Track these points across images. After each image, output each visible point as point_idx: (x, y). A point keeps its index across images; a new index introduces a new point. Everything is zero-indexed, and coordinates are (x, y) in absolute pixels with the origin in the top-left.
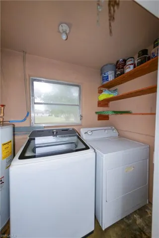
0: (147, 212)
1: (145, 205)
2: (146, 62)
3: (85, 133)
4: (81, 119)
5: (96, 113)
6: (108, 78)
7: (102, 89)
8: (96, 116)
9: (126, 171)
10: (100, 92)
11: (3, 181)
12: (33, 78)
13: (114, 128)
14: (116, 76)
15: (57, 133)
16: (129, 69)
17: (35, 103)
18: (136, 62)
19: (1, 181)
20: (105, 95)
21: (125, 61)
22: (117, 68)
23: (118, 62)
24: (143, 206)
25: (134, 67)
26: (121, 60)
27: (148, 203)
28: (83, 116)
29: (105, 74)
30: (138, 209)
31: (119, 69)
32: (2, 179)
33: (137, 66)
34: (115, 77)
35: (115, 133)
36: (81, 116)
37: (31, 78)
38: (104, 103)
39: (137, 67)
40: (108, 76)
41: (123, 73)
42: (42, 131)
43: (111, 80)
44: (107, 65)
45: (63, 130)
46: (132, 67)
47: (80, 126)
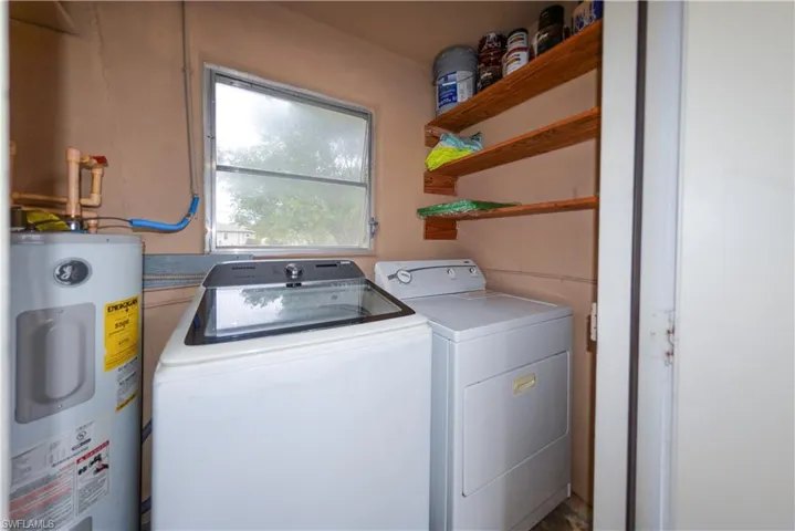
0: (568, 522)
1: (562, 503)
2: (561, 40)
3: (391, 277)
4: (373, 234)
5: (420, 211)
6: (455, 94)
7: (437, 130)
8: (420, 224)
9: (516, 392)
10: (432, 141)
11: (104, 462)
12: (214, 68)
13: (471, 263)
14: (479, 85)
15: (300, 273)
16: (516, 64)
17: (219, 168)
18: (535, 43)
19: (98, 459)
20: (448, 151)
21: (502, 39)
22: (479, 60)
23: (483, 41)
24: (557, 508)
25: (531, 58)
26: (492, 35)
27: (569, 495)
28: (380, 221)
29: (446, 80)
30: (546, 518)
31: (487, 64)
32: (102, 452)
33: (540, 52)
34: (476, 91)
35: (476, 280)
36: (374, 223)
37: (208, 66)
38: (443, 179)
39: (536, 59)
40: (455, 87)
41: (501, 77)
42: (251, 267)
43: (465, 100)
44: (451, 49)
45: (320, 265)
46: (524, 55)
47: (372, 256)
